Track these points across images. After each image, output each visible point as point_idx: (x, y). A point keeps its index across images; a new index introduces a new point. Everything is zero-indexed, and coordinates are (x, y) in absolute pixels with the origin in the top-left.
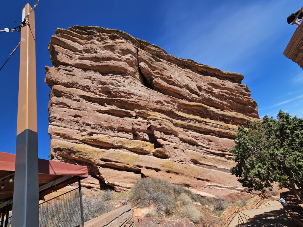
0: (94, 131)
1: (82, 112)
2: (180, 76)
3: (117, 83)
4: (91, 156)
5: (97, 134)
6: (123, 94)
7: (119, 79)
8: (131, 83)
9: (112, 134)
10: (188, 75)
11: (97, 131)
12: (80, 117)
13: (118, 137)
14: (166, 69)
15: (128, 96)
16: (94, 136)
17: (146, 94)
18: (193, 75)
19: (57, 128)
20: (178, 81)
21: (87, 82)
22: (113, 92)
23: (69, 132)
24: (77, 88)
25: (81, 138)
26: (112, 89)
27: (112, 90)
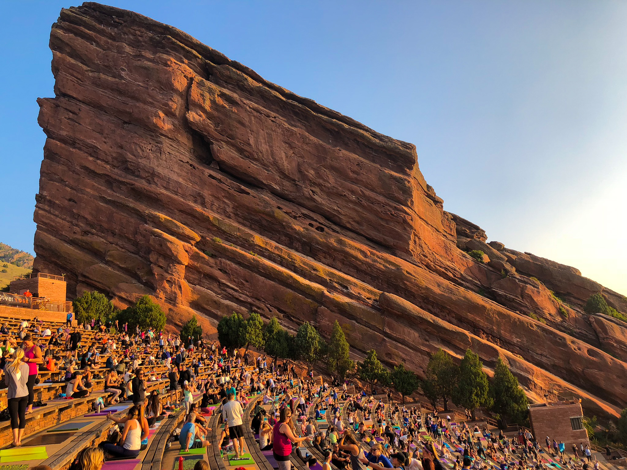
0: (88, 228)
1: (79, 195)
2: (270, 140)
3: (139, 151)
4: (75, 266)
5: (93, 234)
6: (144, 174)
7: (143, 145)
8: (160, 153)
9: (111, 239)
10: (287, 141)
11: (94, 231)
12: (76, 203)
13: (117, 245)
14: (243, 124)
15: (150, 179)
16: (88, 238)
17: (181, 180)
18: (301, 140)
19: (45, 214)
20: (261, 152)
21: (96, 139)
22: (131, 165)
23: (58, 224)
24: (80, 149)
25: (72, 236)
26: (130, 160)
27: (130, 162)
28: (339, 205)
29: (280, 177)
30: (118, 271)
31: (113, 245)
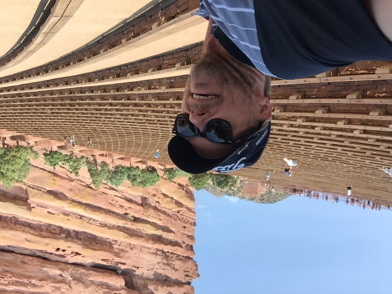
28: (42, 272)
29: (82, 278)
30: (170, 196)
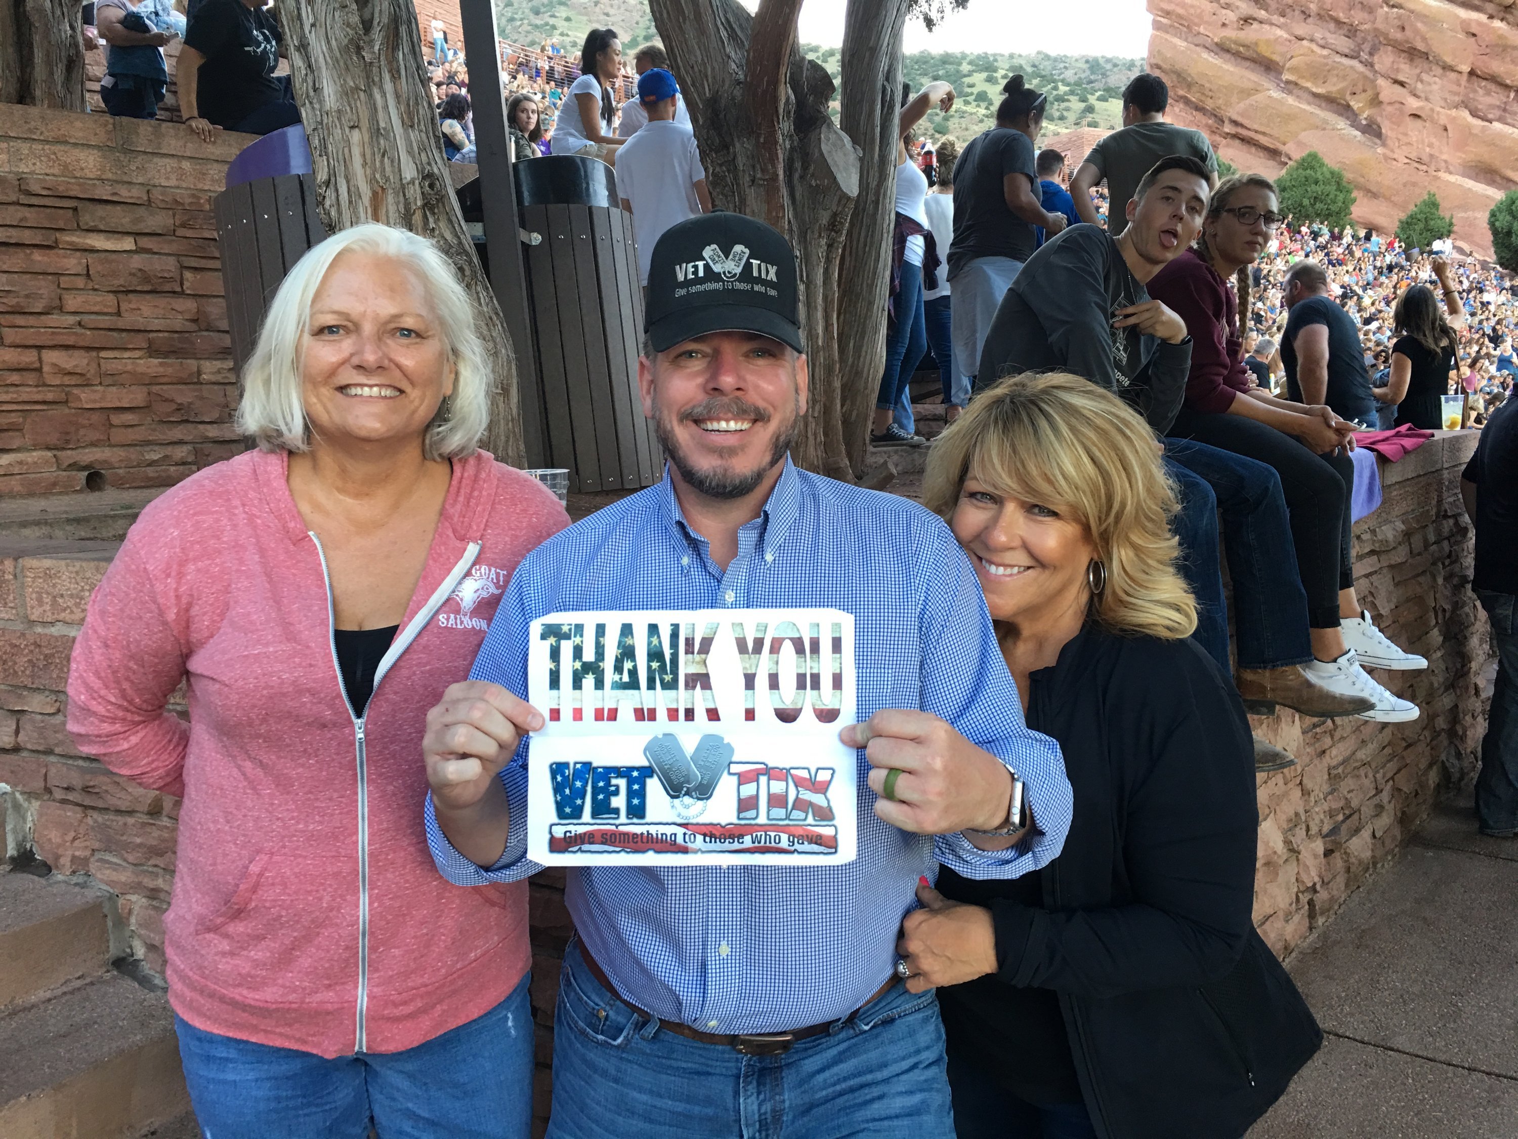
30: (1309, 104)
31: (1305, 42)
